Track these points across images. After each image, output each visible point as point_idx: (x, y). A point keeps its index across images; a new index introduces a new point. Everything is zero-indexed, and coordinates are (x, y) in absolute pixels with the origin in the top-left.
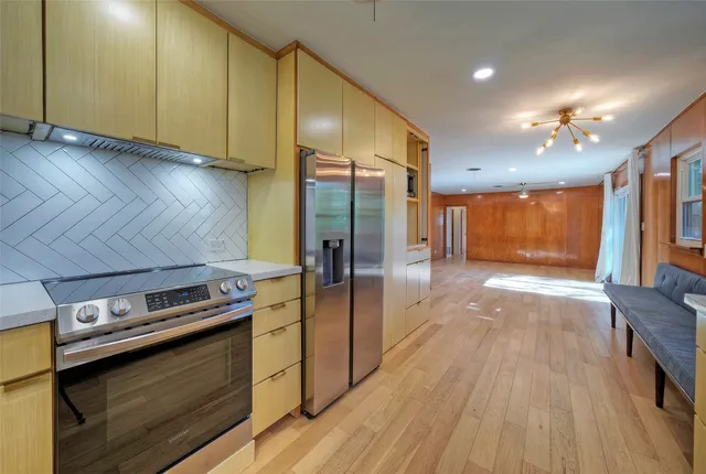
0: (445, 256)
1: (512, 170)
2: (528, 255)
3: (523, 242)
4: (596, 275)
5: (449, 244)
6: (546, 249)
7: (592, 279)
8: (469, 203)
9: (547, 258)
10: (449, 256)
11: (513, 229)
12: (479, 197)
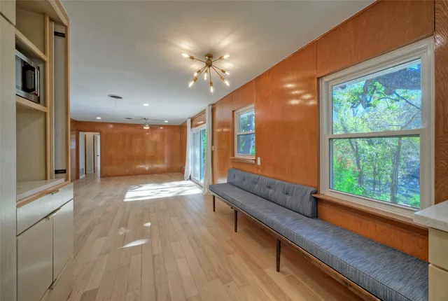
0: (78, 178)
1: (146, 105)
2: (147, 168)
3: (143, 159)
4: (185, 176)
5: (82, 166)
6: (157, 163)
7: (183, 179)
8: (103, 130)
9: (158, 169)
10: (82, 176)
11: (137, 150)
12: (111, 126)
